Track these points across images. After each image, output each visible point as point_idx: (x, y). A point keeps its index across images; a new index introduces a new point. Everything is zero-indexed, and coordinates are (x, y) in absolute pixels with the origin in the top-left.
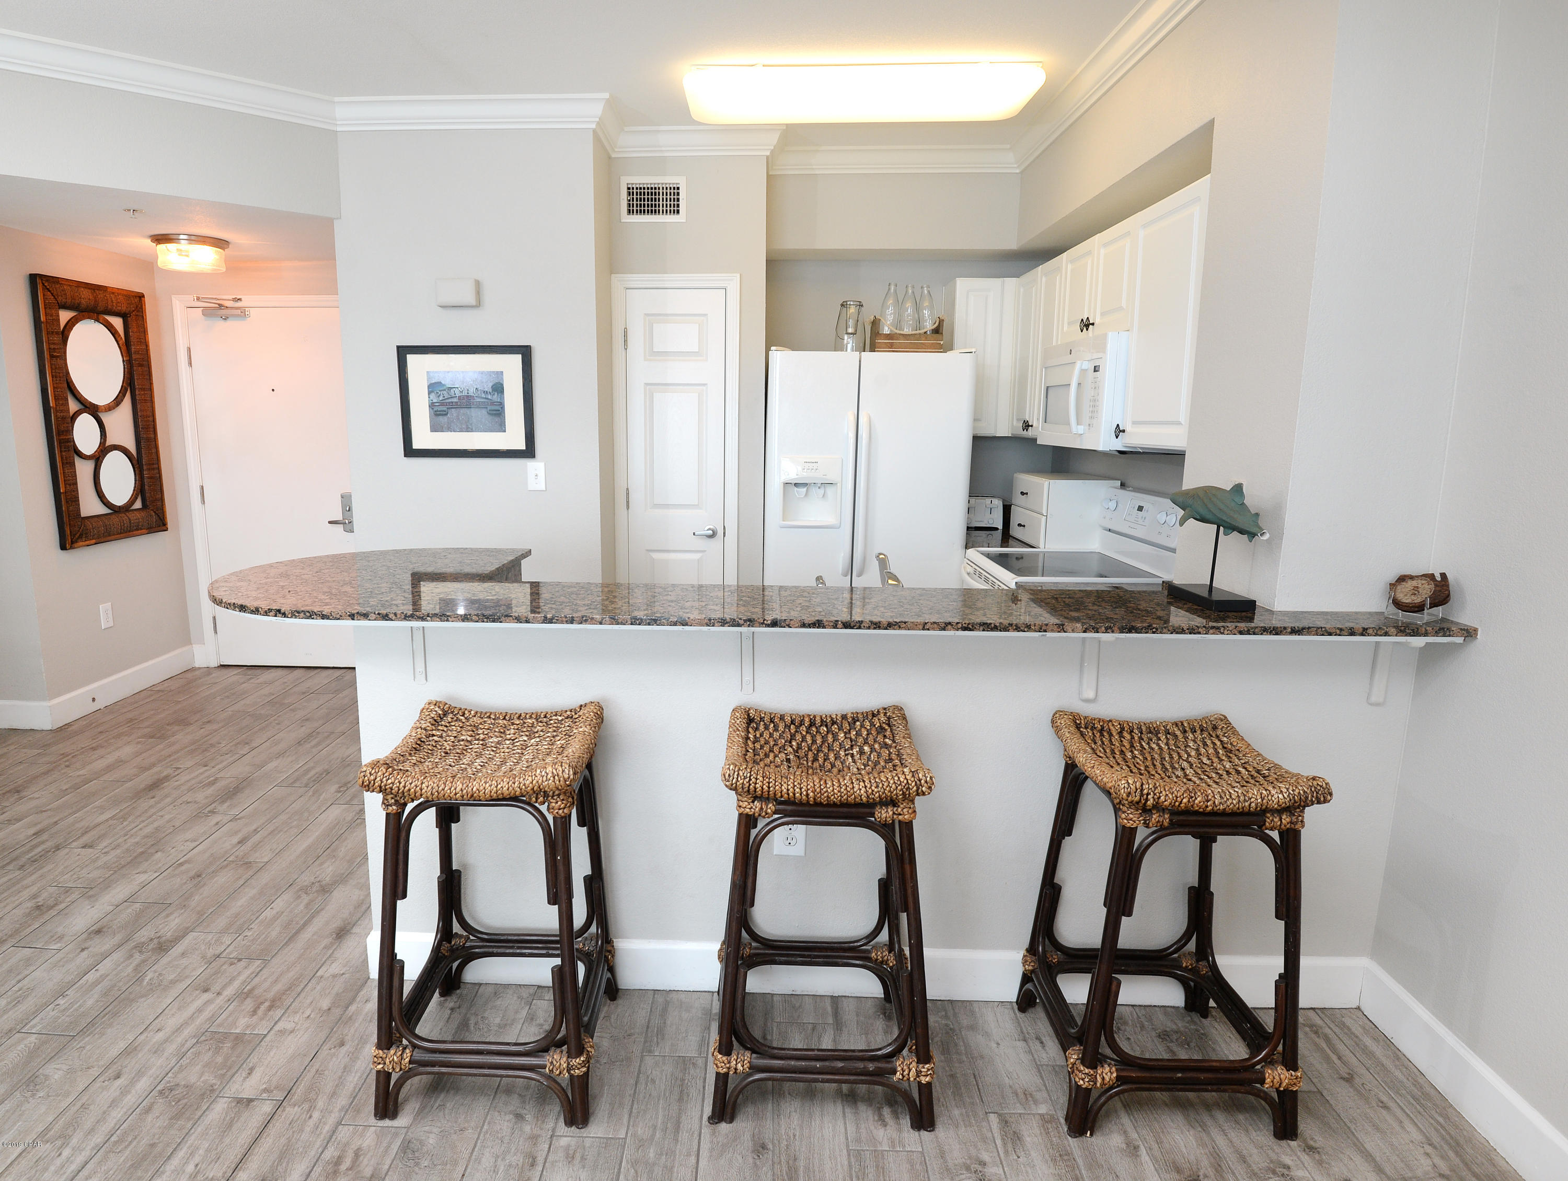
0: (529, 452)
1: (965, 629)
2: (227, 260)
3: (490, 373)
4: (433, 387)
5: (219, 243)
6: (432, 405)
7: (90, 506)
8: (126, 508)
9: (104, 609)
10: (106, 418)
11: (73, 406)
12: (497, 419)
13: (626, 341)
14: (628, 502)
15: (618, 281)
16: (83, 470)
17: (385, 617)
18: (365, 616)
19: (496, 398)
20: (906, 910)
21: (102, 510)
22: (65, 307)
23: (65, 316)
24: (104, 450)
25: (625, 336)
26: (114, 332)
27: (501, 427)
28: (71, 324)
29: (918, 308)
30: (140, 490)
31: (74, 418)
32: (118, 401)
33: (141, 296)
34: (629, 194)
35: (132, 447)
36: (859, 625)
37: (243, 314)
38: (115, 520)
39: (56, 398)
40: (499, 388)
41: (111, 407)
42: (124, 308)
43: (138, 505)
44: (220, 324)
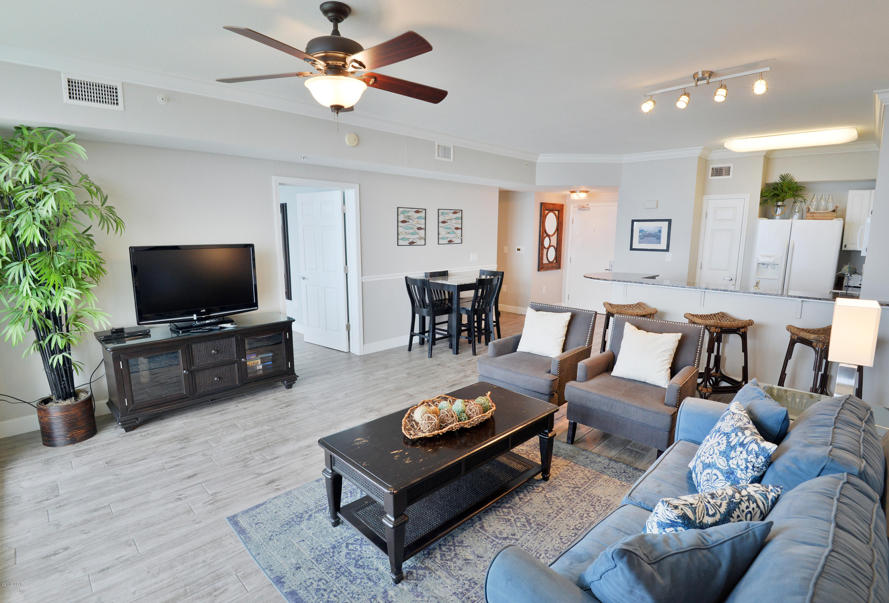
0: (667, 250)
1: (754, 294)
2: (588, 196)
3: (658, 227)
4: (641, 231)
5: (586, 192)
6: (640, 236)
7: (545, 261)
8: (552, 262)
9: (544, 288)
10: (551, 238)
11: (545, 235)
12: (658, 240)
13: (706, 216)
14: (701, 267)
15: (705, 198)
16: (545, 251)
17: (619, 281)
18: (615, 281)
19: (659, 234)
20: (717, 342)
21: (547, 262)
22: (547, 210)
23: (546, 212)
24: (550, 246)
25: (707, 214)
26: (556, 215)
27: (659, 243)
28: (548, 213)
29: (827, 202)
30: (556, 258)
31: (545, 238)
32: (554, 234)
33: (563, 205)
34: (712, 170)
35: (555, 246)
36: (727, 291)
37: (589, 209)
38: (550, 265)
39: (542, 233)
40: (660, 231)
41: (552, 235)
42: (559, 209)
43: (555, 262)
44: (583, 212)
